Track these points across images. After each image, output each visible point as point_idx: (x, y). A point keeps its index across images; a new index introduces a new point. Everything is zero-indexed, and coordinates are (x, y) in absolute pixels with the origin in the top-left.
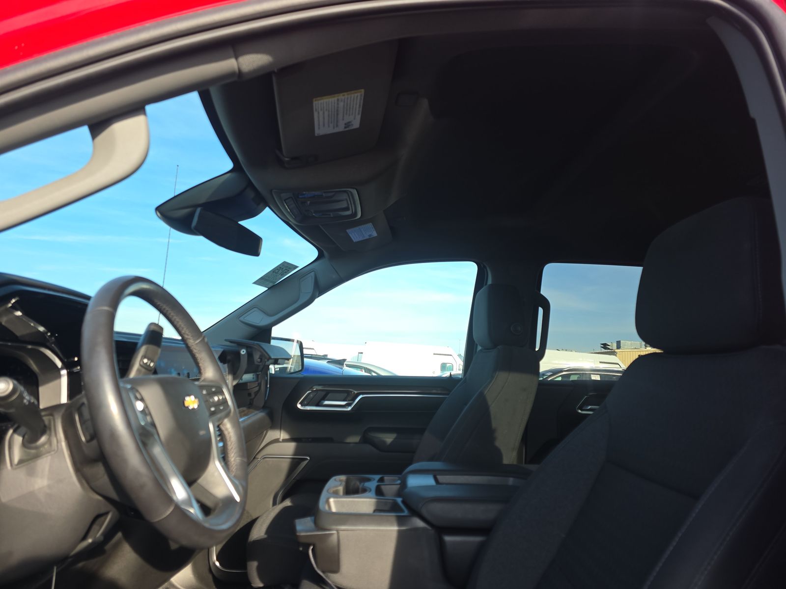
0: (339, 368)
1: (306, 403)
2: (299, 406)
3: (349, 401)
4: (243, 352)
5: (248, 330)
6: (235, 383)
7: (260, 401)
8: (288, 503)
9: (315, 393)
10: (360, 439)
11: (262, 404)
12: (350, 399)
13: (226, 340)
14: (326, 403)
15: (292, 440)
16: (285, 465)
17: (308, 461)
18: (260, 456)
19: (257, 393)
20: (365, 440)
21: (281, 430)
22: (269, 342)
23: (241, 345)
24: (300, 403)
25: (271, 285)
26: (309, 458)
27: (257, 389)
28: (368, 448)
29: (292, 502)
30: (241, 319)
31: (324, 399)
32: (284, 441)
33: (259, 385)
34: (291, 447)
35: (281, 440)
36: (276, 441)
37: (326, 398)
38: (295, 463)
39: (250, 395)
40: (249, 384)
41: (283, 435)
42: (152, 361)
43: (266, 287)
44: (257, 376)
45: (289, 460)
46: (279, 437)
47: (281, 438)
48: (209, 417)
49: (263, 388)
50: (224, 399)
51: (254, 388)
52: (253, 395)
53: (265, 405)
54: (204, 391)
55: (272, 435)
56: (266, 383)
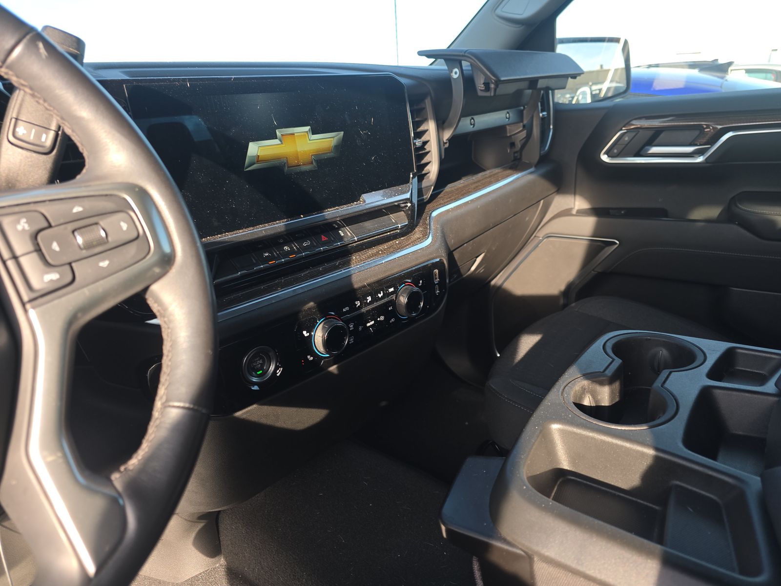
0: (718, 77)
1: (615, 151)
2: (604, 158)
3: (701, 145)
4: (455, 74)
5: (508, 32)
6: (447, 135)
7: (533, 153)
9: (633, 134)
10: (720, 214)
11: (536, 158)
12: (704, 140)
13: (421, 53)
14: (654, 150)
15: (592, 211)
16: (579, 251)
17: (616, 246)
18: (541, 234)
19: (526, 141)
20: (730, 216)
21: (575, 194)
22: (553, 49)
24: (607, 153)
26: (618, 242)
27: (523, 134)
28: (735, 231)
30: (499, 11)
31: (651, 142)
32: (581, 213)
33: (529, 129)
34: (589, 223)
35: (574, 212)
36: (567, 213)
37: (656, 142)
38: (594, 249)
39: (513, 145)
40: (508, 127)
41: (579, 203)
44: (521, 115)
45: (586, 242)
46: (573, 206)
47: (577, 208)
48: (28, 306)
49: (536, 131)
50: (125, 231)
51: (518, 133)
52: (519, 145)
53: (543, 160)
54: (23, 221)
55: (561, 202)
56: (544, 122)
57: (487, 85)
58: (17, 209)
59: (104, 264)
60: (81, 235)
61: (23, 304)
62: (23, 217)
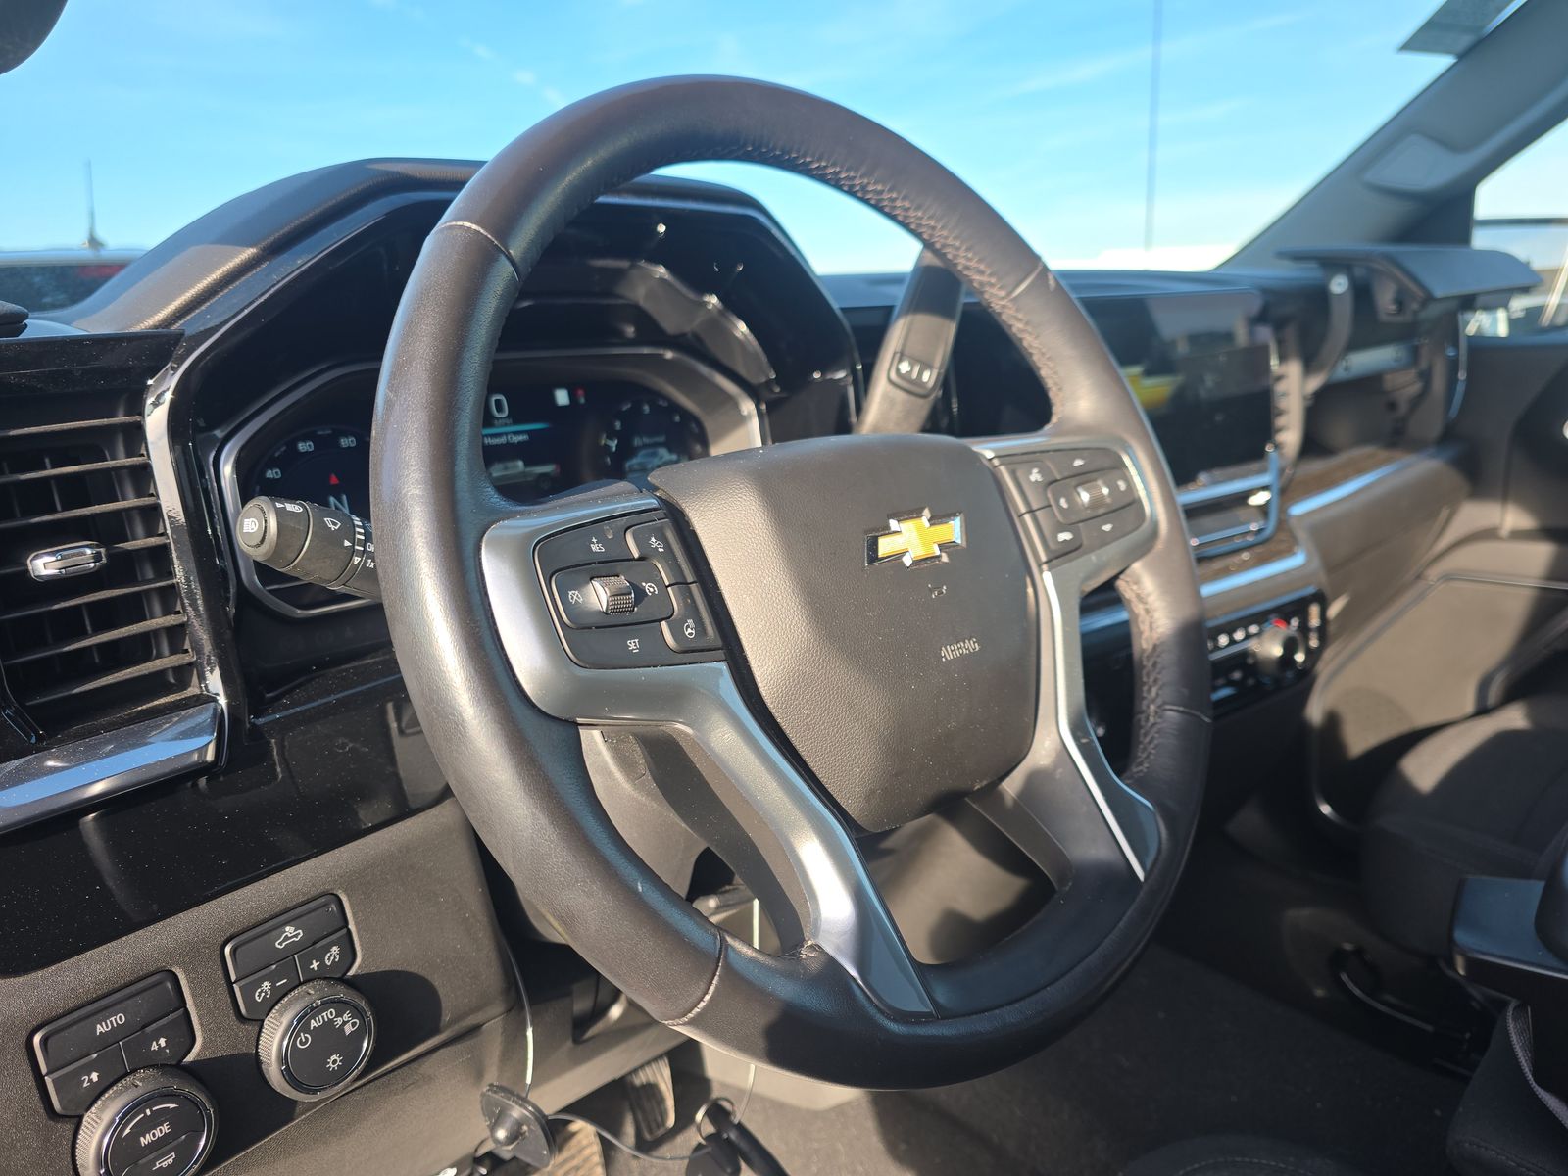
4: (1339, 285)
5: (1393, 212)
7: (1430, 421)
8: (1514, 718)
11: (1435, 429)
13: (1281, 255)
15: (1547, 533)
16: (1516, 608)
18: (1433, 573)
19: (1418, 400)
21: (1505, 502)
22: (1465, 239)
23: (1332, 263)
25: (1466, 40)
27: (1415, 388)
29: (1531, 715)
30: (1368, 177)
32: (1518, 535)
33: (1426, 377)
34: (1541, 554)
35: (1505, 531)
36: (1490, 534)
38: (1548, 603)
39: (1392, 406)
40: (1388, 378)
41: (1513, 518)
42: (926, 365)
43: (1447, 51)
44: (1415, 353)
45: (1530, 593)
46: (1498, 524)
47: (1507, 528)
48: (1044, 567)
49: (1438, 384)
50: (1122, 492)
51: (1406, 385)
52: (1403, 408)
53: (1448, 436)
54: (1035, 471)
55: (1475, 514)
56: (1453, 366)
57: (1400, 302)
58: (1025, 457)
59: (1107, 528)
60: (1087, 490)
61: (1039, 566)
62: (1035, 467)
